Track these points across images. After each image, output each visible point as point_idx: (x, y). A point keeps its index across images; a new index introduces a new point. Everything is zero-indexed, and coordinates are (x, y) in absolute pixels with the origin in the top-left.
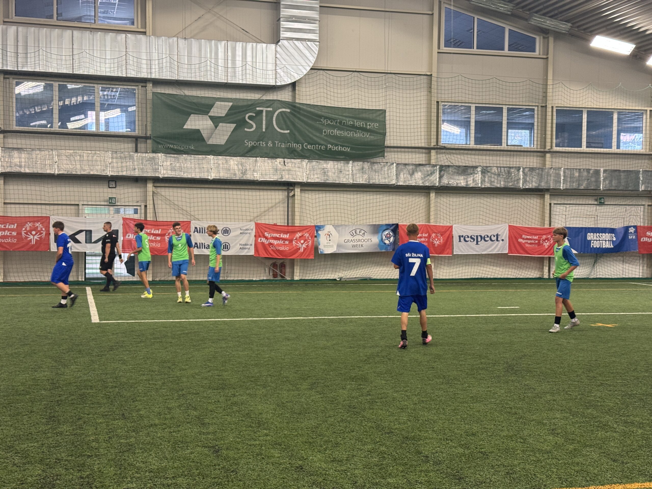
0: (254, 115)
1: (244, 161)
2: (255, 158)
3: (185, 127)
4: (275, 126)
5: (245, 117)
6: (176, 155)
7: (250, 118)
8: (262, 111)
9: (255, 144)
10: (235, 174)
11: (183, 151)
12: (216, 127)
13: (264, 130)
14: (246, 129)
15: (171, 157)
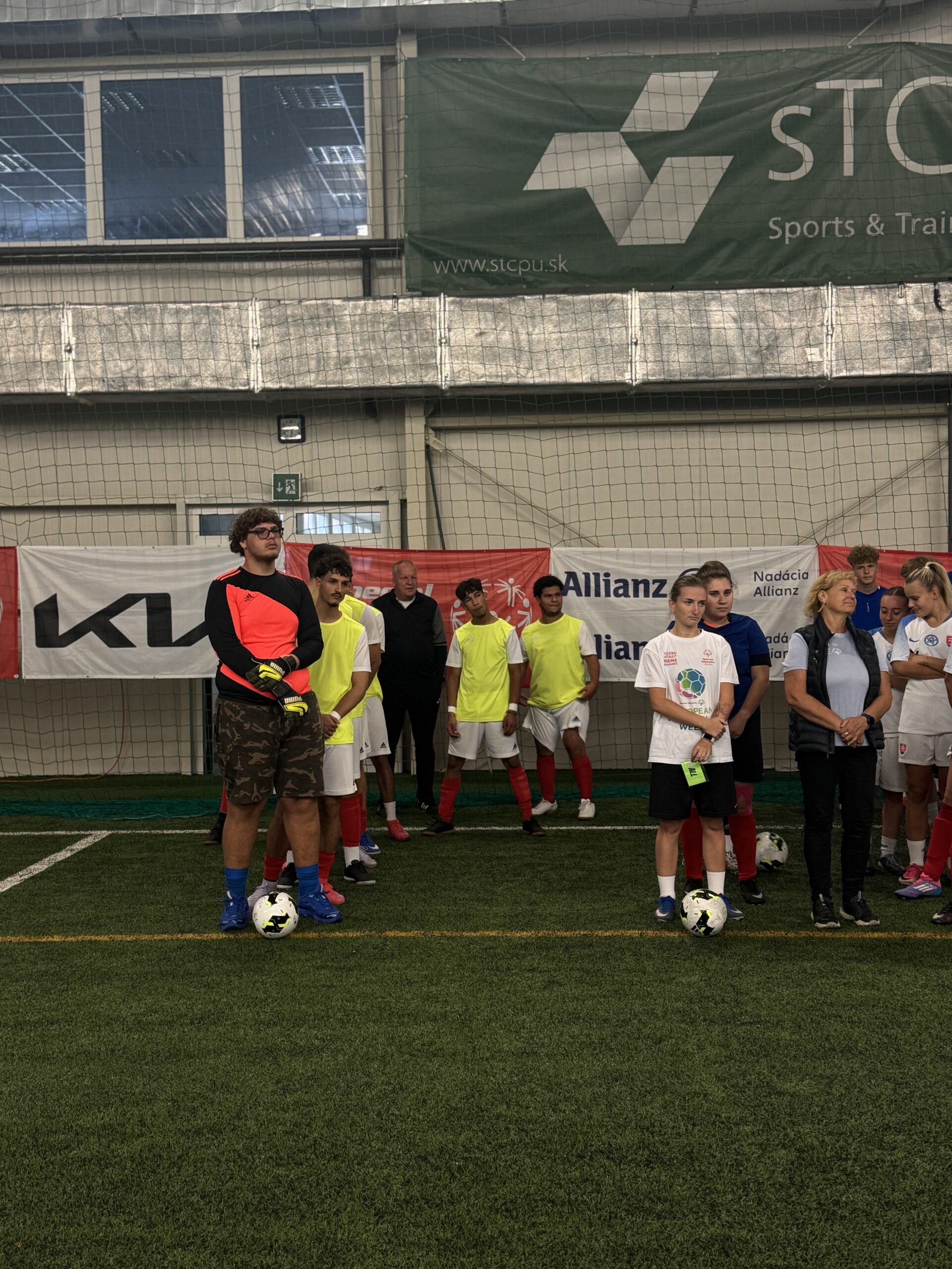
0: (806, 111)
1: (763, 305)
2: (809, 290)
3: (533, 184)
4: (896, 150)
5: (769, 127)
6: (497, 300)
7: (791, 125)
8: (839, 93)
9: (811, 229)
10: (731, 362)
11: (522, 280)
12: (652, 175)
13: (848, 170)
14: (774, 175)
15: (478, 305)
